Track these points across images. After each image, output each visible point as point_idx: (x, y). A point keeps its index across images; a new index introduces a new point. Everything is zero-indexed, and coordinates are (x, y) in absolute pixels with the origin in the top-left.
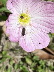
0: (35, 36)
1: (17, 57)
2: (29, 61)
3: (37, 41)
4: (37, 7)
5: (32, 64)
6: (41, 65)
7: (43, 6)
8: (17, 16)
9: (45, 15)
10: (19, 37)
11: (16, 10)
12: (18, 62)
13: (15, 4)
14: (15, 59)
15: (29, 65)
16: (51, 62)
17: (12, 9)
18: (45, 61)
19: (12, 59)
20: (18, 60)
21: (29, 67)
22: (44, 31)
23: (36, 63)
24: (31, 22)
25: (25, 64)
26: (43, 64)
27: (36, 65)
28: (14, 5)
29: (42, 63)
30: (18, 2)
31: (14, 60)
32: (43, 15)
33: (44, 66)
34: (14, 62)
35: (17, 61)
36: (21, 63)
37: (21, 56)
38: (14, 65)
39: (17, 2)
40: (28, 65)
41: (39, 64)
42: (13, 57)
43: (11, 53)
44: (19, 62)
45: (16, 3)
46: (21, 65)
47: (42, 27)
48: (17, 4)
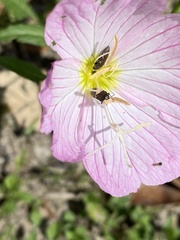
0: (137, 138)
1: (54, 196)
2: (96, 213)
4: (148, 36)
5: (106, 222)
6: (138, 226)
7: (172, 31)
8: (75, 64)
9: (176, 62)
11: (72, 46)
12: (59, 213)
13: (74, 24)
14: (49, 205)
15: (97, 225)
16: (170, 214)
17: (60, 39)
18: (149, 209)
19: (38, 202)
20: (57, 207)
21: (95, 229)
22: (169, 119)
23: (122, 218)
25: (82, 221)
26: (145, 220)
27: (121, 224)
28: (70, 28)
30: (83, 17)
31: (43, 205)
32: (168, 64)
33: (149, 228)
34: (43, 213)
35: (53, 210)
36: (70, 217)
37: (70, 191)
39: (79, 18)
40: (91, 224)
41: (130, 223)
42: (40, 198)
43: (35, 182)
44: (63, 214)
45: (76, 22)
46: (68, 226)
47: (162, 104)
48: (80, 25)
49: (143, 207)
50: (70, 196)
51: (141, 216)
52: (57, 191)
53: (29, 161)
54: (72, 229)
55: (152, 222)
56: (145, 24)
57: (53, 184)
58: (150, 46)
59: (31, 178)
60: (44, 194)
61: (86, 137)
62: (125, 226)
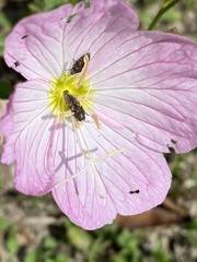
0: (113, 163)
1: (32, 221)
3: (122, 183)
4: (122, 53)
5: (90, 248)
6: (125, 251)
7: (147, 49)
8: (43, 85)
9: (152, 81)
10: (53, 169)
11: (39, 65)
12: (38, 239)
13: (39, 43)
14: (28, 230)
15: (81, 251)
16: (160, 236)
18: (138, 232)
19: (16, 228)
20: (36, 233)
22: (147, 142)
23: (107, 243)
24: (95, 105)
25: (65, 248)
26: (133, 244)
27: (107, 249)
28: (35, 47)
29: (127, 241)
30: (48, 35)
31: (21, 232)
32: (144, 84)
33: (137, 254)
34: (20, 240)
35: (32, 236)
36: (51, 243)
37: (50, 215)
38: (21, 252)
39: (44, 37)
40: (74, 251)
41: (117, 248)
42: (19, 223)
43: (11, 207)
44: (43, 240)
45: (41, 40)
46: (48, 253)
47: (141, 126)
48: (46, 43)
49: (131, 230)
50: (51, 220)
51: (128, 240)
52: (37, 215)
53: (5, 184)
54: (53, 257)
55: (141, 247)
56: (118, 41)
57: (31, 208)
58: (125, 64)
59: (7, 202)
60: (22, 219)
61: (57, 164)
62: (111, 251)
